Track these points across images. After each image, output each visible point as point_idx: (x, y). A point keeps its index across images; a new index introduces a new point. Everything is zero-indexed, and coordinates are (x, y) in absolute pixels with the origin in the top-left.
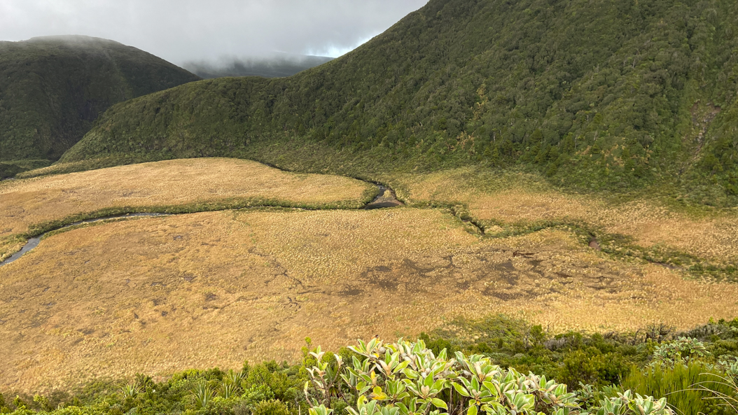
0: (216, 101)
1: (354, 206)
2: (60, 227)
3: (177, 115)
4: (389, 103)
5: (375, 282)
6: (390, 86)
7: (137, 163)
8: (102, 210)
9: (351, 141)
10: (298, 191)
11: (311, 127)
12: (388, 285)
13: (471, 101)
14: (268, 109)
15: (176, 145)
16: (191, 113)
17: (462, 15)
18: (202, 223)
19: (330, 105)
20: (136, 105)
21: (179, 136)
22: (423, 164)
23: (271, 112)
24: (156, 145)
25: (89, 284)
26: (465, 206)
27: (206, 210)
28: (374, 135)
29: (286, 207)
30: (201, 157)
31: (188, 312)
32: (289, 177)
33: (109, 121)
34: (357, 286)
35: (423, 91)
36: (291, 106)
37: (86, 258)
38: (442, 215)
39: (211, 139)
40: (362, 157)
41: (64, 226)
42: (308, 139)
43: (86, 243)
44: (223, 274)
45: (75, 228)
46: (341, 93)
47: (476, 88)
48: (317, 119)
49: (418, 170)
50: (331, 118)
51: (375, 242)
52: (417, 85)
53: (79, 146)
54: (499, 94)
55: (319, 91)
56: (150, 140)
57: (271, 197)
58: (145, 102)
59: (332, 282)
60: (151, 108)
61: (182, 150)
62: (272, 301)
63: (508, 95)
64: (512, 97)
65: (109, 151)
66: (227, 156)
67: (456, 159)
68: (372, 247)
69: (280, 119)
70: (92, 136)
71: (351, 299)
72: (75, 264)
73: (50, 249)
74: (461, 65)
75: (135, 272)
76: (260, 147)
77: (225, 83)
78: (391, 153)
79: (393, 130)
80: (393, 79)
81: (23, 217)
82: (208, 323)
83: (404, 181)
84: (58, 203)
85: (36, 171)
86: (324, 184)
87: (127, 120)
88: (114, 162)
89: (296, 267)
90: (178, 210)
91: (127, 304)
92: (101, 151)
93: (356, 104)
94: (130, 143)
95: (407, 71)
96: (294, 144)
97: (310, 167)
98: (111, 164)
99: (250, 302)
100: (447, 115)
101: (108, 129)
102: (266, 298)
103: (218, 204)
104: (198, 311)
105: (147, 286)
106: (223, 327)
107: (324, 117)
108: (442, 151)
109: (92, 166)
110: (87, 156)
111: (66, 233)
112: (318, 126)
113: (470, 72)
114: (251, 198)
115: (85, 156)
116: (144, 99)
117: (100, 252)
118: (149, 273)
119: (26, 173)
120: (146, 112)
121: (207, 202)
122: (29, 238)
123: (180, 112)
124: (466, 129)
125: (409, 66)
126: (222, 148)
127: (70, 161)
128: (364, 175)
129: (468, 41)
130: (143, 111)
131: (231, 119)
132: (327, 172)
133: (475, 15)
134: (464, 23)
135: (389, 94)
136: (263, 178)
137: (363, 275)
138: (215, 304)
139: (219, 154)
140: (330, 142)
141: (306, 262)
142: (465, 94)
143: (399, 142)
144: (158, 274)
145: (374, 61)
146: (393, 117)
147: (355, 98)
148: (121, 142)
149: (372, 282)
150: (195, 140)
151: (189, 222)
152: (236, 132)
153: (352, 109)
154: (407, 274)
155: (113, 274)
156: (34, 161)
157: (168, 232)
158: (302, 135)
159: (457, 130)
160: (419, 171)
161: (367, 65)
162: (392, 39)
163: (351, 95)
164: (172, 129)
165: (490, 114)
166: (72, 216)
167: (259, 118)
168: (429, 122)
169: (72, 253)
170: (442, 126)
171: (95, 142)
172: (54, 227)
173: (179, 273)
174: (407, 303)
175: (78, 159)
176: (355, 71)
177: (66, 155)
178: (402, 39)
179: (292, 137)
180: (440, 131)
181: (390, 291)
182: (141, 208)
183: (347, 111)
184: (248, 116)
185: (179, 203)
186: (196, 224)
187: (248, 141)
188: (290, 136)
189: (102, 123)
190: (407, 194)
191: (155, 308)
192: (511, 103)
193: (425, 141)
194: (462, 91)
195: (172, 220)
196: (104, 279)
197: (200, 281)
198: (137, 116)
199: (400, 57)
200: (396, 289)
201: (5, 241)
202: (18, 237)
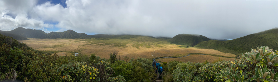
0: (214, 43)
1: (234, 58)
4: (240, 46)
7: (202, 48)
8: (198, 53)
9: (234, 50)
10: (225, 55)
11: (227, 47)
15: (208, 47)
18: (210, 57)
20: (203, 42)
28: (238, 49)
29: (223, 57)
32: (223, 53)
36: (225, 44)
39: (213, 47)
40: (235, 52)
41: (193, 54)
42: (227, 49)
46: (233, 44)
52: (245, 44)
53: (196, 46)
54: (255, 47)
66: (214, 49)
69: (223, 46)
70: (198, 45)
73: (191, 56)
74: (250, 43)
78: (240, 52)
79: (241, 49)
80: (241, 43)
87: (202, 44)
92: (199, 47)
93: (235, 45)
95: (244, 42)
96: (224, 49)
97: (227, 52)
101: (200, 44)
103: (213, 55)
107: (230, 46)
109: (197, 48)
114: (218, 55)
116: (205, 42)
117: (197, 58)
121: (211, 54)
122: (189, 54)
123: (209, 44)
128: (236, 54)
131: (216, 45)
132: (230, 53)
136: (219, 53)
140: (230, 49)
152: (216, 47)
167: (220, 45)
169: (194, 57)
177: (194, 46)
183: (233, 46)
187: (218, 48)
195: (207, 56)
201: (186, 54)
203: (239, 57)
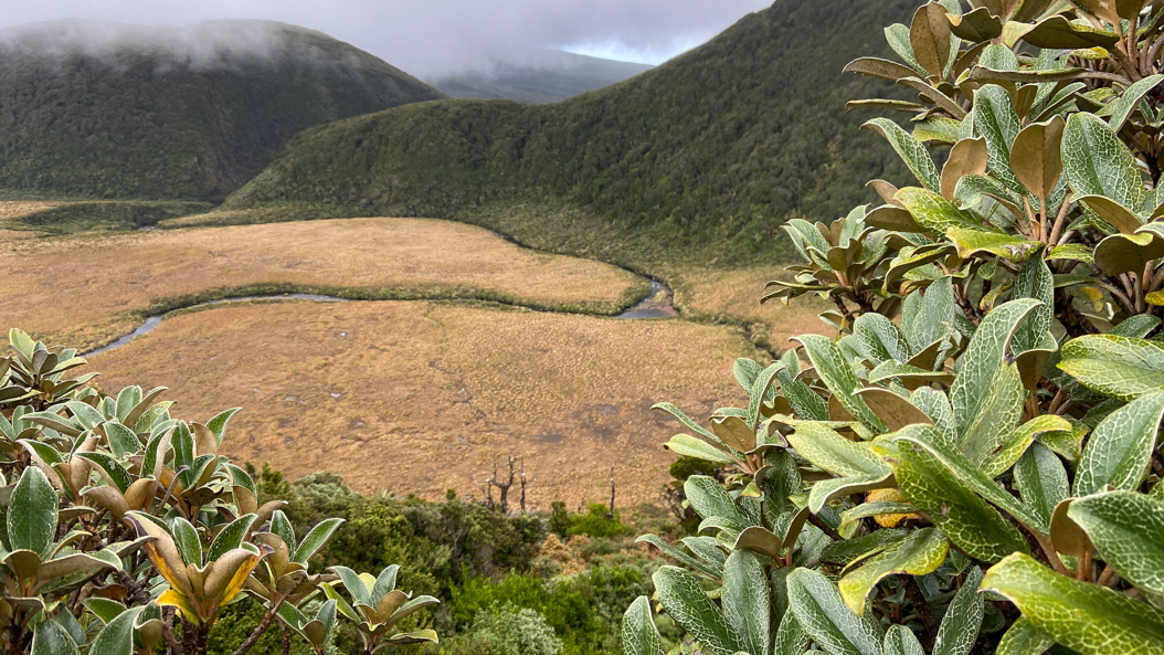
0: (442, 135)
1: (605, 311)
2: (193, 304)
3: (385, 153)
4: (693, 155)
5: (588, 427)
6: (699, 128)
7: (323, 218)
8: (252, 286)
9: (628, 210)
10: (530, 281)
11: (576, 183)
12: (606, 434)
13: (815, 161)
14: (516, 151)
15: (380, 197)
16: (405, 151)
17: (827, 22)
18: (380, 317)
19: (608, 150)
20: (331, 133)
21: (384, 183)
22: (726, 255)
23: (520, 156)
24: (353, 194)
25: (205, 388)
26: (768, 326)
27: (394, 297)
28: (662, 205)
29: (506, 303)
30: (412, 216)
31: (321, 441)
32: (524, 258)
33: (292, 156)
34: (560, 430)
35: (748, 137)
36: (549, 149)
37: (213, 352)
38: (727, 337)
39: (429, 192)
40: (638, 236)
41: (198, 303)
42: (568, 201)
43: (219, 331)
44: (383, 393)
45: (211, 308)
46: (626, 134)
47: (826, 141)
48: (585, 172)
49: (717, 263)
50: (605, 173)
51: (611, 368)
52: (739, 130)
53: (249, 188)
55: (594, 129)
56: (344, 186)
57: (488, 288)
58: (343, 130)
59: (528, 420)
60: (350, 139)
61: (387, 204)
62: (436, 439)
63: (873, 155)
64: (878, 159)
65: (287, 198)
66: (450, 218)
67: (779, 251)
68: (604, 376)
69: (532, 168)
70: (269, 175)
71: (545, 447)
72: (196, 359)
73: (170, 335)
74: (810, 102)
75: (269, 377)
76: (498, 209)
77: (458, 108)
78: (682, 232)
79: (690, 199)
80: (706, 116)
81: (147, 286)
82: (342, 459)
83: (692, 279)
84: (199, 269)
85: (184, 220)
86: (571, 274)
87: (315, 154)
88: (292, 214)
89: (485, 394)
90: (355, 295)
91: (245, 421)
92: (276, 197)
93: (645, 152)
94: (317, 189)
95: (728, 106)
96: (546, 208)
97: (561, 245)
98: (287, 218)
99: (406, 436)
100: (773, 180)
101: (289, 166)
102: (430, 433)
103: (412, 291)
104: (335, 441)
105: (278, 399)
106: (358, 467)
107: (595, 170)
108: (758, 237)
109: (261, 218)
110: (257, 203)
111: (197, 314)
112: (585, 183)
113: (820, 115)
114: (460, 286)
115: (254, 202)
116: (342, 125)
117: (233, 344)
118: (286, 382)
119: (171, 222)
120: (342, 144)
121: (398, 285)
122: (148, 316)
123: (389, 149)
124: (801, 204)
125: (733, 97)
126: (444, 205)
127: (233, 208)
128: (637, 264)
129: (829, 64)
130: (339, 142)
131: (460, 162)
132: (585, 254)
133: (846, 23)
134: (827, 35)
135: (696, 140)
136: (487, 257)
137: (577, 415)
138: (359, 435)
139: (440, 214)
140: (599, 210)
141: (502, 387)
142: (808, 149)
143: (697, 217)
144: (298, 384)
145: (682, 87)
146: (695, 176)
147: (645, 143)
148: (305, 186)
149: (584, 426)
150: (406, 190)
151: (362, 313)
152: (466, 183)
153: (637, 160)
154: (638, 420)
155: (240, 377)
156: (188, 203)
157: (330, 325)
158: (560, 195)
159: (785, 205)
160: (718, 265)
161: (670, 92)
162: (713, 54)
163: (639, 138)
164: (376, 172)
165: (840, 184)
166: (211, 290)
167: (501, 165)
168: (745, 190)
169: (196, 344)
170: (764, 198)
171: (270, 183)
172: (184, 304)
173: (326, 384)
174: (622, 462)
175: (242, 206)
176: (651, 101)
177: (230, 200)
178: (729, 54)
179: (546, 197)
180: (759, 206)
181: (605, 442)
182: (305, 287)
183: (630, 162)
184: (485, 159)
185: (359, 285)
186: (373, 318)
187: (482, 198)
188: (544, 195)
189: (283, 156)
190: (688, 299)
191: (280, 431)
192: (876, 169)
193: (736, 220)
194: (802, 143)
195: (340, 307)
196: (227, 383)
197: (350, 400)
198: (329, 150)
199: (721, 83)
200: (615, 440)
201: (116, 318)
202: (133, 314)
203: (661, 295)
